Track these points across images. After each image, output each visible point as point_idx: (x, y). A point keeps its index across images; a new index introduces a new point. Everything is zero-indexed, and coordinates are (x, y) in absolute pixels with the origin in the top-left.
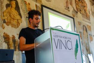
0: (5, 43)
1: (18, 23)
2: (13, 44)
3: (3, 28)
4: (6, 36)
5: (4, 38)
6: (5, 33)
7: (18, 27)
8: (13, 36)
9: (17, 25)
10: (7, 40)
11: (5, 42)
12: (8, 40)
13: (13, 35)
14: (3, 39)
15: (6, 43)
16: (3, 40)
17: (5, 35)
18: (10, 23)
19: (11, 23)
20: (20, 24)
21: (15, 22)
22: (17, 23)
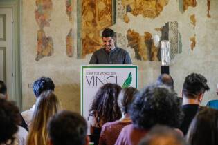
0: (130, 47)
1: (159, 6)
2: (146, 48)
3: (127, 22)
4: (131, 36)
5: (128, 39)
6: (129, 30)
7: (158, 14)
8: (146, 33)
9: (156, 10)
10: (134, 43)
11: (131, 45)
12: (137, 42)
13: (147, 31)
14: (127, 41)
15: (132, 47)
16: (127, 43)
17: (130, 33)
18: (140, 9)
19: (142, 9)
20: (164, 8)
21: (150, 6)
22: (156, 7)
